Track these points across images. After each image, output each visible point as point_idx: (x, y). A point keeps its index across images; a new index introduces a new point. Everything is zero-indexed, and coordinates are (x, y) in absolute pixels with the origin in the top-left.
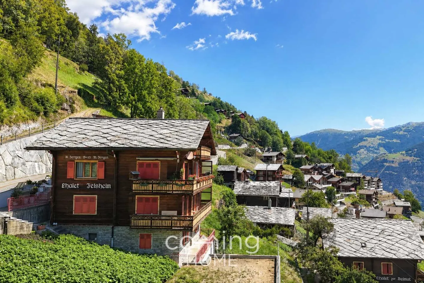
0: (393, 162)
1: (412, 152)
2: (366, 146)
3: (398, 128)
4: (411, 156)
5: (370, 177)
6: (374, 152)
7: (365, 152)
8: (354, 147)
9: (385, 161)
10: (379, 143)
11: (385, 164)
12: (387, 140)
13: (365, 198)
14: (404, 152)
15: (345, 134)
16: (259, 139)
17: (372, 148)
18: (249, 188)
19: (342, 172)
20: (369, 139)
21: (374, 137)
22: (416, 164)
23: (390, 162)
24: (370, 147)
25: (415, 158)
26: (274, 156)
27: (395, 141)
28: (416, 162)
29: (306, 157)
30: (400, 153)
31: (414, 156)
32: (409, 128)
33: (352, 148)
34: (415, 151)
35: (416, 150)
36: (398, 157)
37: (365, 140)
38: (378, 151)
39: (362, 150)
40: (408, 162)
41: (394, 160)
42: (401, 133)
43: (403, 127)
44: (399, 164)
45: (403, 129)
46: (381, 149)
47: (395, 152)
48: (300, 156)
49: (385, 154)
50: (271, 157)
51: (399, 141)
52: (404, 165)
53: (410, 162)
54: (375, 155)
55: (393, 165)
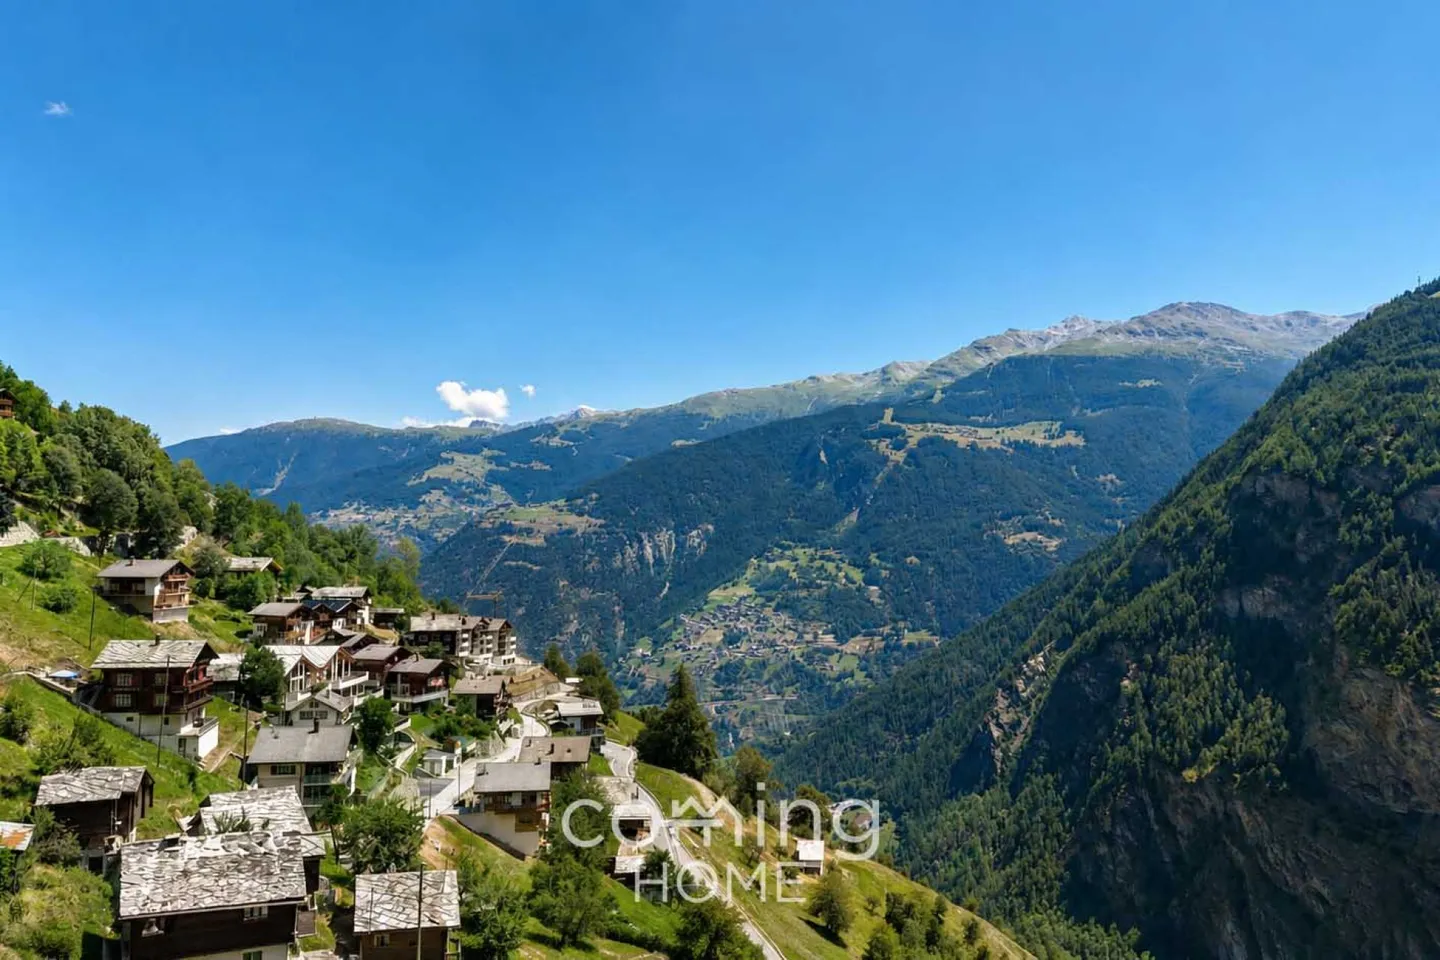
0: (529, 531)
1: (585, 503)
2: (446, 482)
3: (548, 429)
4: (581, 514)
5: (479, 618)
6: (472, 502)
7: (445, 501)
8: (409, 484)
9: (508, 529)
10: (490, 471)
11: (506, 538)
12: (513, 464)
13: (475, 707)
14: (561, 502)
15: (380, 437)
16: (80, 499)
17: (469, 485)
18: (186, 873)
19: (393, 616)
20: (458, 457)
21: (476, 452)
22: (594, 537)
23: (521, 531)
24: (460, 484)
25: (593, 520)
26: (152, 579)
27: (537, 465)
28: (595, 533)
29: (270, 567)
30: (553, 503)
31: (590, 515)
32: (579, 429)
33: (404, 485)
34: (591, 500)
35: (594, 496)
36: (543, 518)
37: (446, 461)
38: (484, 498)
39: (436, 494)
40: (570, 532)
41: (532, 525)
42: (555, 442)
43: (561, 424)
44: (546, 539)
45: (561, 430)
46: (495, 488)
47: (538, 500)
48: (246, 562)
49: (507, 506)
50: (141, 580)
51: (547, 467)
52: (561, 541)
53: (579, 533)
54: (476, 510)
55: (531, 542)
